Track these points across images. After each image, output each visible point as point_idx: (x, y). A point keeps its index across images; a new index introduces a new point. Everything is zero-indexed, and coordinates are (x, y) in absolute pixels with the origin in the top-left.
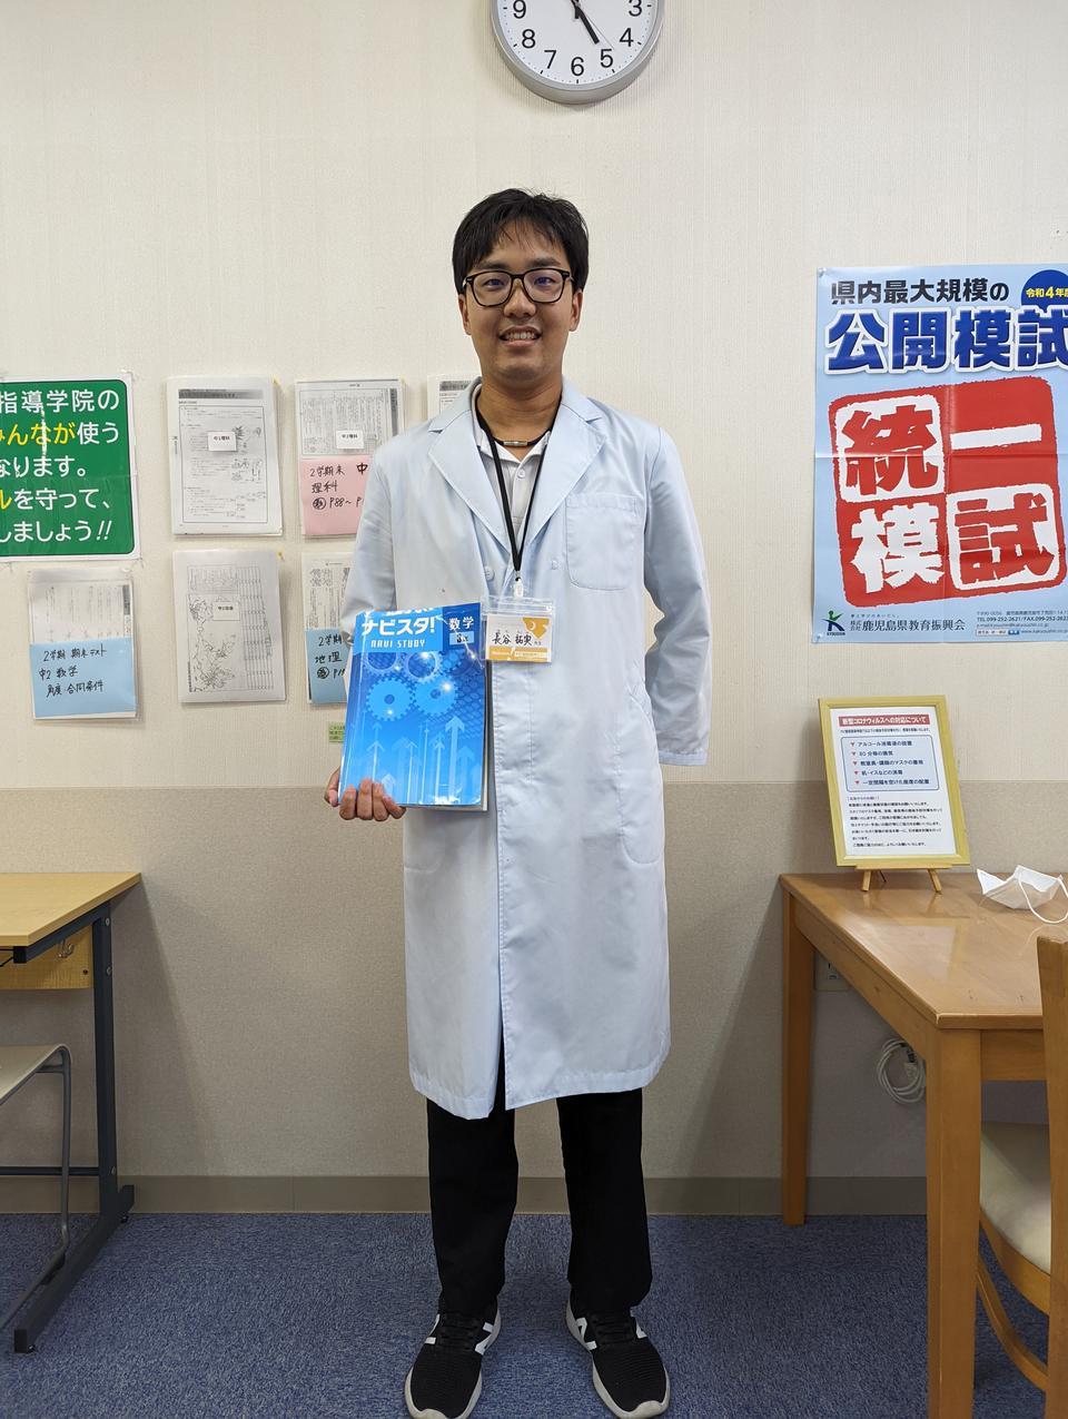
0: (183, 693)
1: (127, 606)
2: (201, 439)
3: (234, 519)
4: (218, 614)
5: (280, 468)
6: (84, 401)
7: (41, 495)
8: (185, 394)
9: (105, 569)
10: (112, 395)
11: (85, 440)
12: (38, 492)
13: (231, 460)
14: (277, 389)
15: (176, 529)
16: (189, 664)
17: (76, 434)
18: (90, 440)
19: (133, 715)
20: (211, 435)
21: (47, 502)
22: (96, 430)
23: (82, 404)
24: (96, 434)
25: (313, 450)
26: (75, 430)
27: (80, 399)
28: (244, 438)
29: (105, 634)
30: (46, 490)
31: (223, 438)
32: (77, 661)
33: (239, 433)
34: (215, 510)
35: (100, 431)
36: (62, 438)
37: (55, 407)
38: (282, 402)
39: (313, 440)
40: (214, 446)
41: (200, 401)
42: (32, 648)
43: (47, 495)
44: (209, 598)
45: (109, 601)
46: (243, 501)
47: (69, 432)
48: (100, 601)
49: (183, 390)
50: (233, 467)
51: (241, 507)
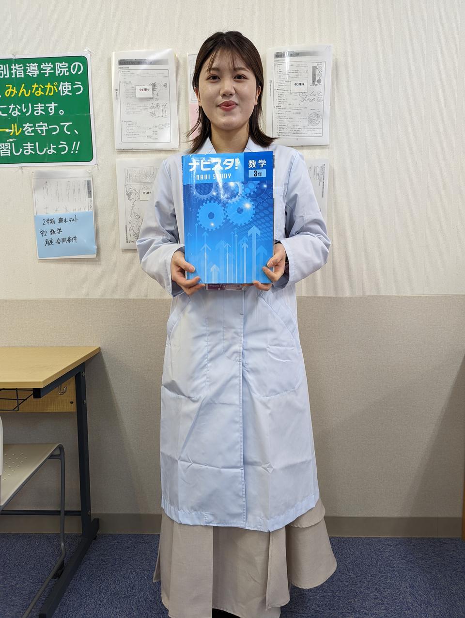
0: (123, 244)
1: (90, 192)
2: (132, 90)
3: (151, 140)
4: (143, 197)
5: (178, 109)
6: (62, 69)
7: (39, 126)
8: (122, 62)
9: (76, 171)
10: (78, 65)
11: (63, 93)
12: (37, 125)
13: (150, 102)
14: (177, 59)
15: (118, 146)
16: (126, 226)
17: (58, 89)
18: (66, 93)
19: (94, 256)
20: (138, 88)
21: (42, 131)
22: (70, 86)
23: (61, 71)
24: (70, 89)
26: (58, 87)
27: (60, 68)
28: (157, 90)
29: (77, 210)
30: (41, 124)
31: (145, 90)
32: (62, 225)
33: (154, 86)
34: (140, 135)
35: (72, 87)
36: (50, 92)
37: (46, 73)
38: (179, 67)
40: (140, 94)
41: (131, 67)
42: (36, 218)
43: (42, 126)
44: (137, 187)
45: (79, 190)
46: (156, 129)
47: (54, 88)
48: (74, 190)
49: (121, 60)
50: (150, 108)
51: (156, 133)
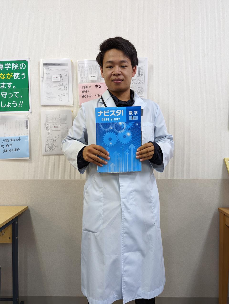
0: (43, 152)
1: (27, 126)
2: (49, 78)
3: (59, 101)
4: (54, 129)
5: (73, 86)
6: (15, 66)
7: (3, 94)
9: (21, 115)
10: (23, 64)
11: (15, 78)
13: (58, 84)
14: (72, 63)
15: (42, 104)
16: (45, 143)
18: (17, 78)
19: (28, 158)
20: (53, 76)
21: (4, 96)
22: (19, 75)
25: (82, 81)
26: (13, 75)
29: (21, 135)
30: (4, 92)
31: (56, 77)
32: (12, 143)
33: (61, 76)
34: (53, 98)
36: (9, 77)
37: (7, 68)
38: (73, 67)
39: (82, 78)
40: (53, 79)
41: (50, 66)
44: (51, 124)
45: (22, 125)
46: (62, 96)
47: (11, 75)
48: (19, 125)
49: (45, 63)
50: (59, 86)
51: (61, 97)
